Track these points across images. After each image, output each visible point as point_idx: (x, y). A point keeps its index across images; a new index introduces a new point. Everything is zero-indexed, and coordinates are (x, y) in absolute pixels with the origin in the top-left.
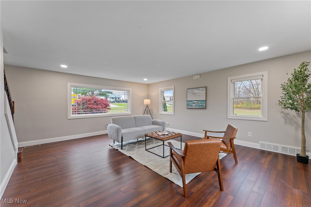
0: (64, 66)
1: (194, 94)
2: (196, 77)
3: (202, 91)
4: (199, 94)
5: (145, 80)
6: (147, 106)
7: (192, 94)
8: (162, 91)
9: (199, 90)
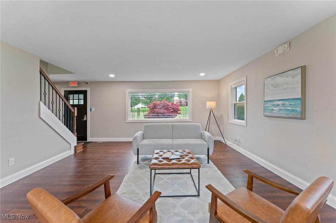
0: (112, 76)
1: (276, 86)
2: (280, 50)
3: (293, 77)
4: (285, 86)
5: (202, 74)
6: (211, 111)
7: (273, 88)
8: (233, 87)
9: (287, 77)
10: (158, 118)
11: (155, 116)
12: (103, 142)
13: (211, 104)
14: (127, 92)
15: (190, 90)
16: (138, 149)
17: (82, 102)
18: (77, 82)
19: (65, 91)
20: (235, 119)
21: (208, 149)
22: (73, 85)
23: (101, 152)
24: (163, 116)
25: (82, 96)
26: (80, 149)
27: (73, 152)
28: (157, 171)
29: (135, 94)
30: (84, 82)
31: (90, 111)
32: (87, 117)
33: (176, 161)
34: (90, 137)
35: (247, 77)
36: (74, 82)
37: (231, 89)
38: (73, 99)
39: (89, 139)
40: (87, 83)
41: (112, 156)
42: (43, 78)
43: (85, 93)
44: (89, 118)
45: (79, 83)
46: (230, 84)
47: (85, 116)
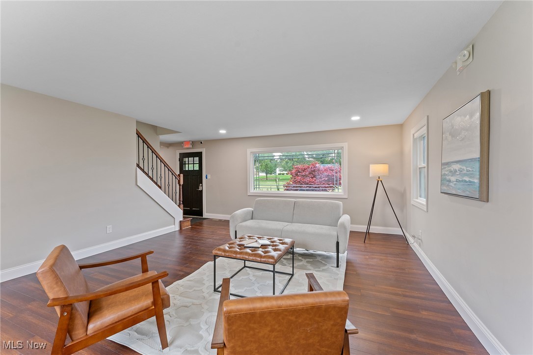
0: (223, 132)
1: (453, 134)
5: (355, 118)
7: (450, 137)
10: (301, 190)
11: (297, 187)
12: (220, 220)
13: (378, 169)
14: (250, 151)
15: (345, 145)
16: (236, 231)
17: (197, 168)
18: (191, 143)
19: (180, 154)
20: (420, 197)
21: (338, 243)
22: (187, 146)
23: (208, 232)
24: (308, 188)
25: (197, 159)
26: (188, 225)
27: (177, 228)
28: (248, 264)
29: (260, 155)
30: (199, 141)
31: (205, 178)
32: (202, 186)
33: (250, 250)
34: (206, 213)
35: (428, 116)
36: (187, 142)
37: (415, 140)
38: (188, 164)
39: (206, 215)
40: (201, 143)
41: (216, 238)
42: (141, 141)
43: (199, 155)
44: (205, 187)
45: (193, 143)
46: (413, 132)
47: (201, 185)
